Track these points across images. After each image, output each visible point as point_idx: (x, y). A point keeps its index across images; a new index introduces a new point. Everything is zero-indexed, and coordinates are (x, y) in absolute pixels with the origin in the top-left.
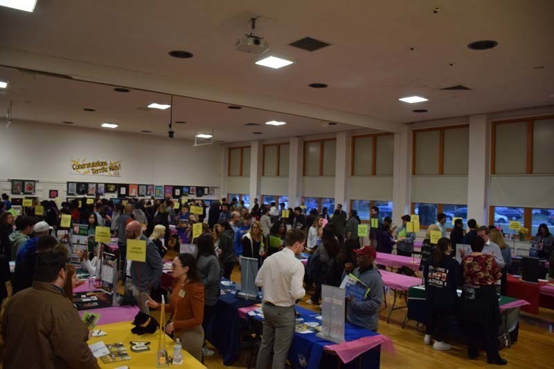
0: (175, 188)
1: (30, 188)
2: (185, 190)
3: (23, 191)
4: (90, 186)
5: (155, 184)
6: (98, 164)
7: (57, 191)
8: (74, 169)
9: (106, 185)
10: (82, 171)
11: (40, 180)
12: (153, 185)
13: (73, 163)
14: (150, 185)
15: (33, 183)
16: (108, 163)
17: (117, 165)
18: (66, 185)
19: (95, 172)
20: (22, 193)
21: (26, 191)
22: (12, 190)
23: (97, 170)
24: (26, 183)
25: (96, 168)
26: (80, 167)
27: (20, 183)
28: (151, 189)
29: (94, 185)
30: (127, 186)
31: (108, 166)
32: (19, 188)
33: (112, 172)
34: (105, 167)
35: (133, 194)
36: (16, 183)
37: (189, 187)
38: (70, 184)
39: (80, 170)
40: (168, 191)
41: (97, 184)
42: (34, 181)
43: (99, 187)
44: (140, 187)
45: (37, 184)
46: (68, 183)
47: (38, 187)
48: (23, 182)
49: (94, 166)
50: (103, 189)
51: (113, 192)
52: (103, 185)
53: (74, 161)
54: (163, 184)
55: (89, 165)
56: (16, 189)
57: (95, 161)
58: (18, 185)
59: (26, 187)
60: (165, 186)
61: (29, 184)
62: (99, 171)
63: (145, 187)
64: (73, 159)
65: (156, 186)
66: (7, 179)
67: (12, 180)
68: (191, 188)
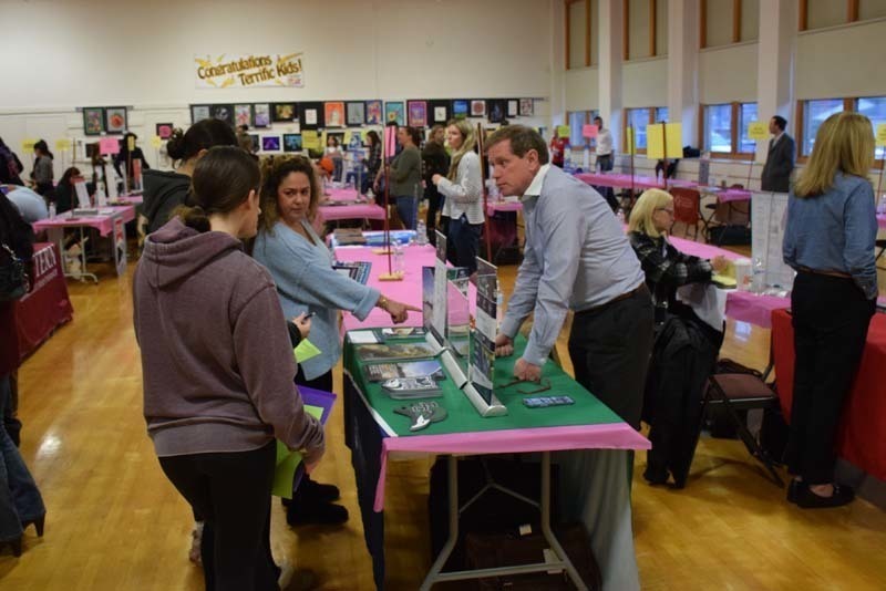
0: (432, 104)
1: (118, 123)
2: (458, 108)
3: (105, 129)
4: (238, 110)
5: (385, 99)
6: (252, 62)
8: (202, 77)
9: (273, 106)
10: (219, 80)
11: (136, 105)
12: (381, 102)
13: (199, 66)
14: (371, 102)
15: (122, 111)
16: (273, 58)
17: (294, 61)
18: (189, 111)
19: (247, 80)
20: (103, 133)
21: (111, 128)
22: (85, 128)
23: (251, 76)
24: (110, 113)
25: (247, 72)
26: (213, 72)
27: (100, 113)
28: (375, 110)
29: (247, 109)
30: (319, 107)
31: (273, 66)
32: (97, 122)
33: (284, 79)
34: (268, 68)
35: (335, 124)
36: (91, 113)
37: (467, 102)
38: (196, 109)
39: (215, 79)
40: (416, 112)
41: (253, 105)
42: (124, 108)
43: (257, 111)
44: (350, 105)
45: (130, 113)
46: (192, 107)
47: (133, 119)
48: (104, 110)
49: (243, 68)
50: (266, 116)
51: (290, 120)
52: (266, 107)
53: (201, 61)
54: (403, 98)
55: (232, 67)
56: (92, 126)
57: (246, 58)
58: (95, 116)
59: (110, 121)
60: (408, 101)
61: (116, 114)
62: (254, 78)
63: (362, 105)
64: (197, 57)
65: (387, 103)
66: (73, 106)
67: (84, 109)
68: (474, 102)
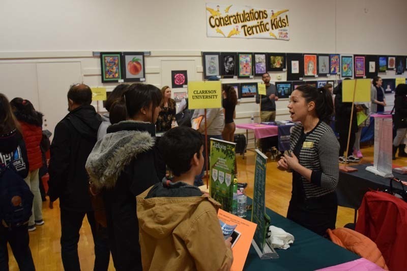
0: (369, 58)
1: (136, 70)
2: (382, 62)
4: (242, 59)
6: (252, 15)
7: (185, 73)
8: (213, 27)
9: (268, 56)
10: (226, 29)
11: (154, 50)
12: (339, 55)
13: (210, 15)
14: (334, 55)
15: (140, 57)
16: (269, 13)
17: (283, 17)
18: (201, 59)
19: (248, 31)
21: (129, 75)
22: (102, 75)
23: (252, 28)
24: (128, 59)
25: (250, 24)
26: (223, 21)
28: (335, 63)
29: (249, 58)
30: (299, 57)
31: (268, 20)
32: (114, 69)
33: (276, 32)
34: (265, 21)
35: (310, 74)
36: (109, 59)
37: (386, 57)
38: (208, 57)
39: (223, 29)
40: (359, 64)
41: (253, 55)
42: (143, 54)
43: (257, 61)
44: (320, 58)
45: (148, 60)
46: (204, 54)
47: (151, 65)
48: (122, 55)
49: (245, 20)
50: (263, 65)
51: (280, 70)
52: (263, 57)
53: (211, 10)
54: (351, 53)
55: (237, 18)
56: (109, 72)
57: (247, 11)
58: (113, 62)
59: (128, 67)
60: (355, 56)
61: (134, 61)
62: (254, 29)
63: (327, 58)
64: (208, 7)
65: (342, 57)
66: (89, 51)
67: (102, 53)
68: (389, 58)
